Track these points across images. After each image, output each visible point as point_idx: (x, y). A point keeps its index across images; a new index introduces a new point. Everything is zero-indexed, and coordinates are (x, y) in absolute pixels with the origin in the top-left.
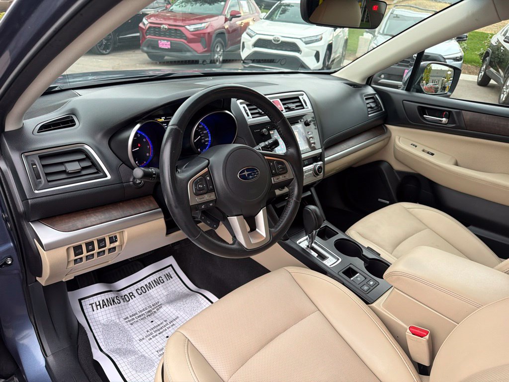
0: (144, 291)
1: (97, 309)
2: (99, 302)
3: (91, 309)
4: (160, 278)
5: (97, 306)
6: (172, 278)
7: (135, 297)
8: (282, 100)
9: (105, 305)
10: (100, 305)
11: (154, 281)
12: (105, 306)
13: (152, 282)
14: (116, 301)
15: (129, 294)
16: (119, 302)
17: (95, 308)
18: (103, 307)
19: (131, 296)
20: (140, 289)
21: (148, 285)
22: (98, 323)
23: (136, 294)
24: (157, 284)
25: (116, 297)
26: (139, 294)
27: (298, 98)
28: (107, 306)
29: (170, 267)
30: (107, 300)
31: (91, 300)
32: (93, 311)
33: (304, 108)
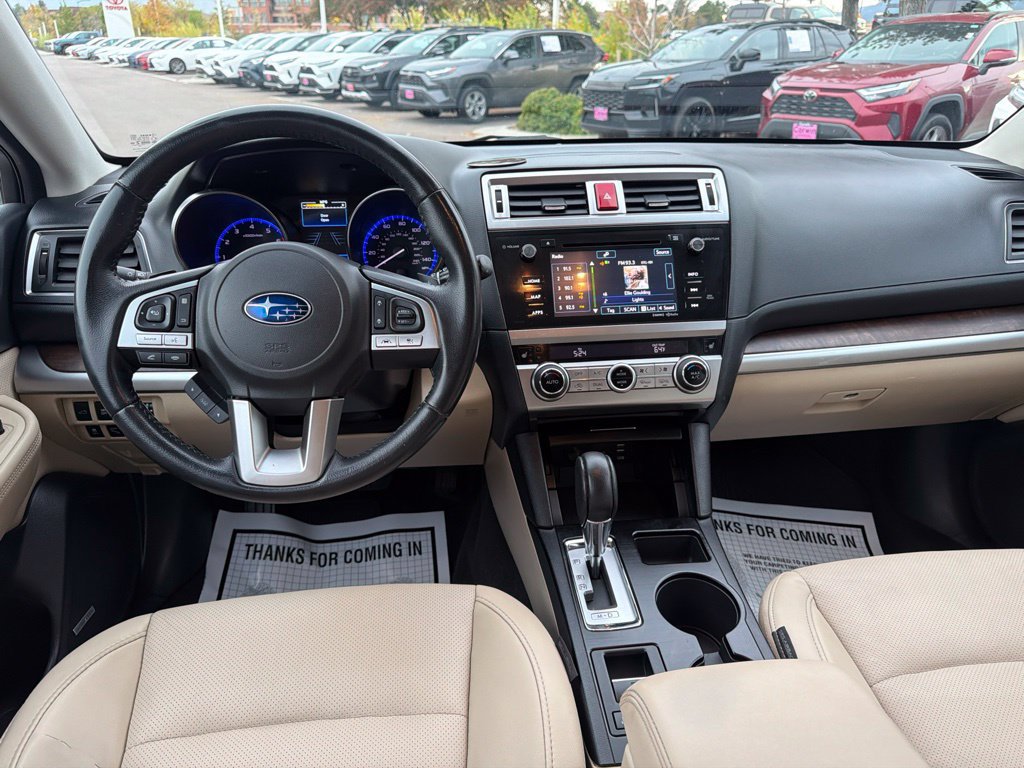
0: (358, 559)
1: (254, 558)
2: (262, 546)
3: (244, 554)
4: (397, 547)
5: (255, 551)
6: (420, 553)
7: (336, 563)
8: (626, 185)
9: (271, 555)
10: (261, 552)
11: (384, 546)
12: (268, 558)
13: (379, 546)
14: (295, 556)
15: (331, 554)
16: (300, 560)
17: (251, 554)
18: (264, 558)
19: (331, 559)
20: (353, 552)
21: (370, 549)
22: (243, 582)
23: (341, 559)
24: (386, 555)
25: (299, 550)
26: (346, 561)
27: (694, 183)
28: (271, 559)
29: (429, 532)
30: (278, 548)
31: (252, 539)
32: (247, 558)
33: (701, 209)
